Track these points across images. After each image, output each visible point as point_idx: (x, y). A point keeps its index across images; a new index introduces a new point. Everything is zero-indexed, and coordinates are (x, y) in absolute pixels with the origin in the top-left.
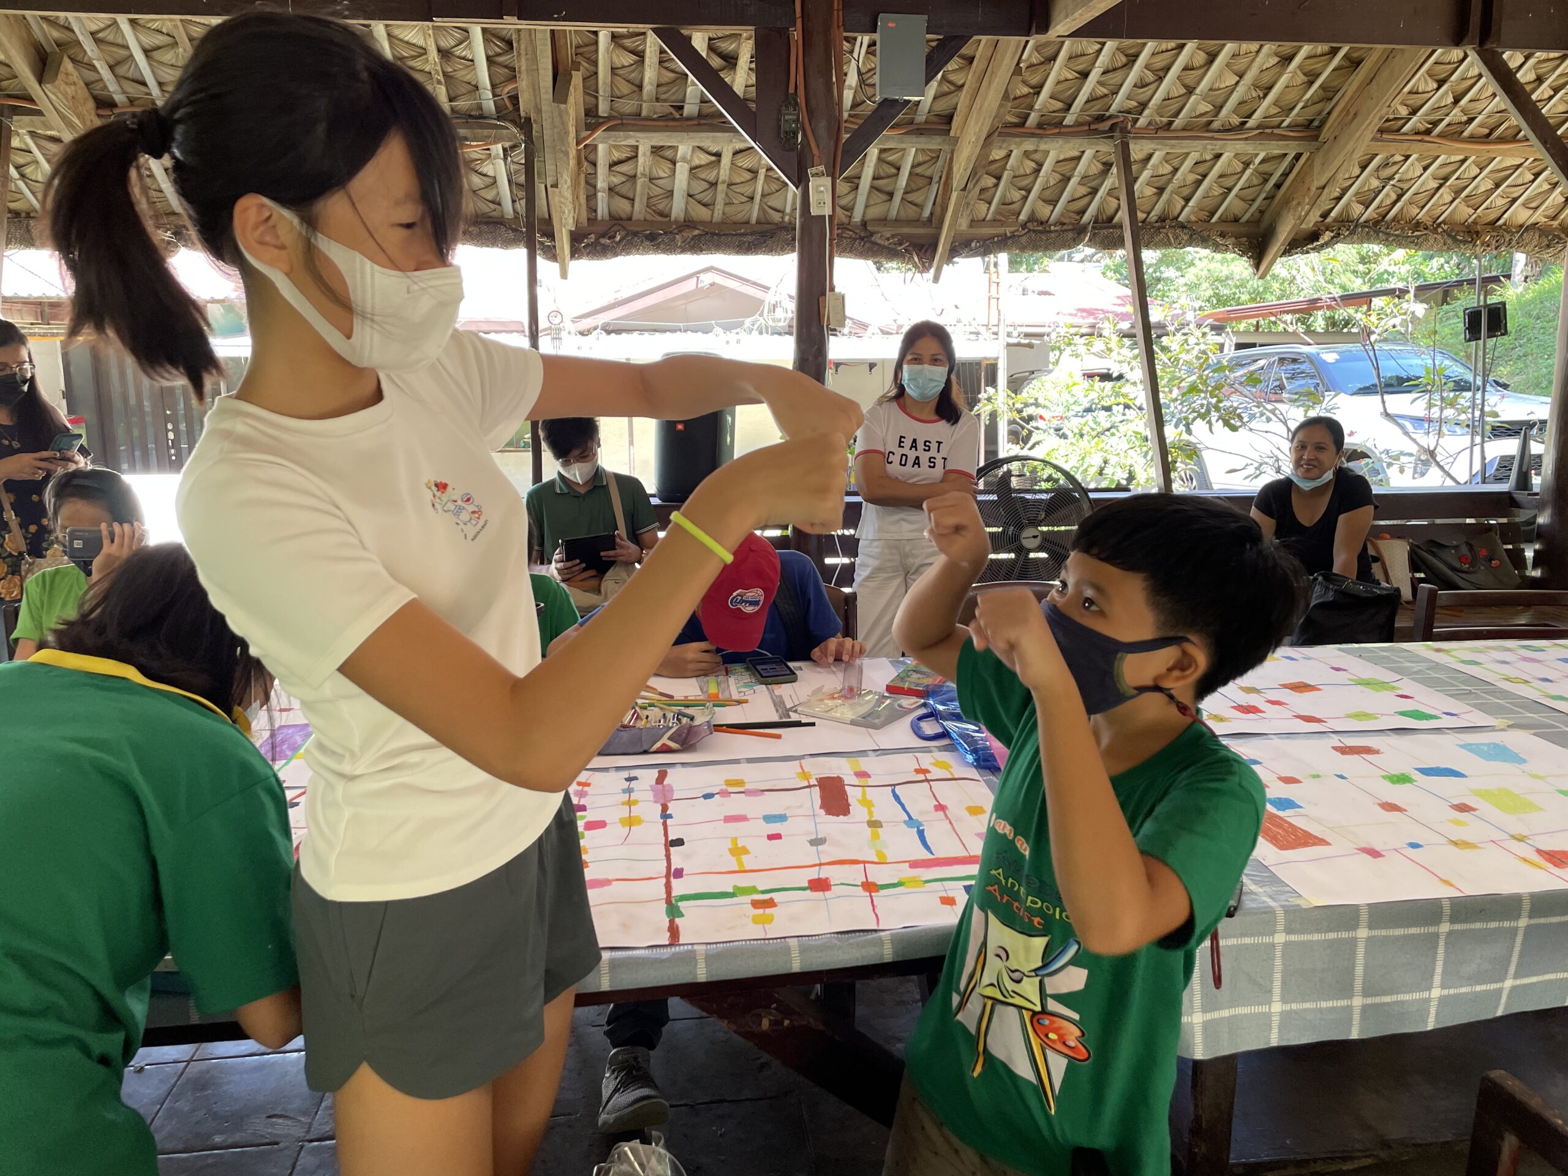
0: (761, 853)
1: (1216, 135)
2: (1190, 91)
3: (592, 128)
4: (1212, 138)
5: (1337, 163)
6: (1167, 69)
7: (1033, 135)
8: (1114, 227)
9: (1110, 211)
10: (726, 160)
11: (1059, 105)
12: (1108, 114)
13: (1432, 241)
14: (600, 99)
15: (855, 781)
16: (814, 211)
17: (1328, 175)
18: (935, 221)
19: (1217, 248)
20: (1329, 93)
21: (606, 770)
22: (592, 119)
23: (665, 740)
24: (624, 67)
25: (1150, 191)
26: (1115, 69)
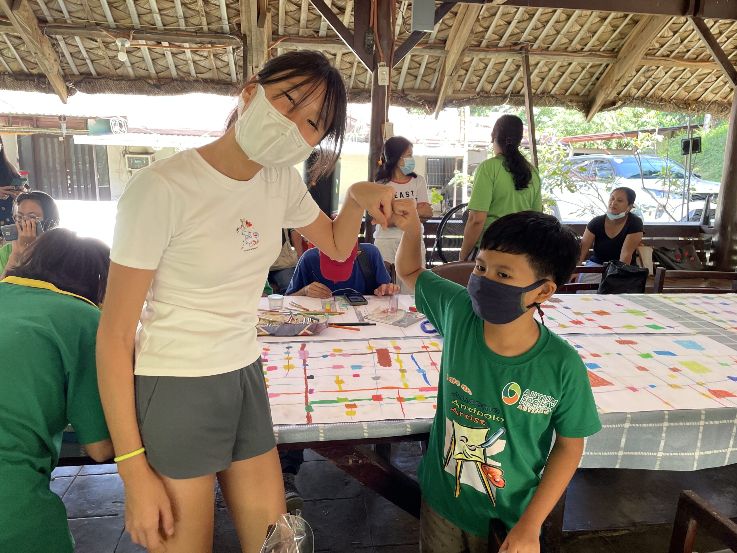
0: (350, 383)
1: (569, 54)
2: (558, 32)
3: (275, 40)
4: (568, 55)
5: (625, 69)
6: (548, 22)
7: (484, 51)
8: (521, 96)
9: (519, 88)
10: (339, 57)
11: (497, 37)
12: (519, 42)
13: (668, 107)
14: (280, 26)
15: (394, 351)
16: (380, 83)
17: (621, 74)
18: (437, 90)
19: (568, 107)
20: (623, 36)
21: (277, 343)
22: (275, 36)
23: (305, 330)
24: (291, 11)
25: (538, 79)
26: (523, 21)
